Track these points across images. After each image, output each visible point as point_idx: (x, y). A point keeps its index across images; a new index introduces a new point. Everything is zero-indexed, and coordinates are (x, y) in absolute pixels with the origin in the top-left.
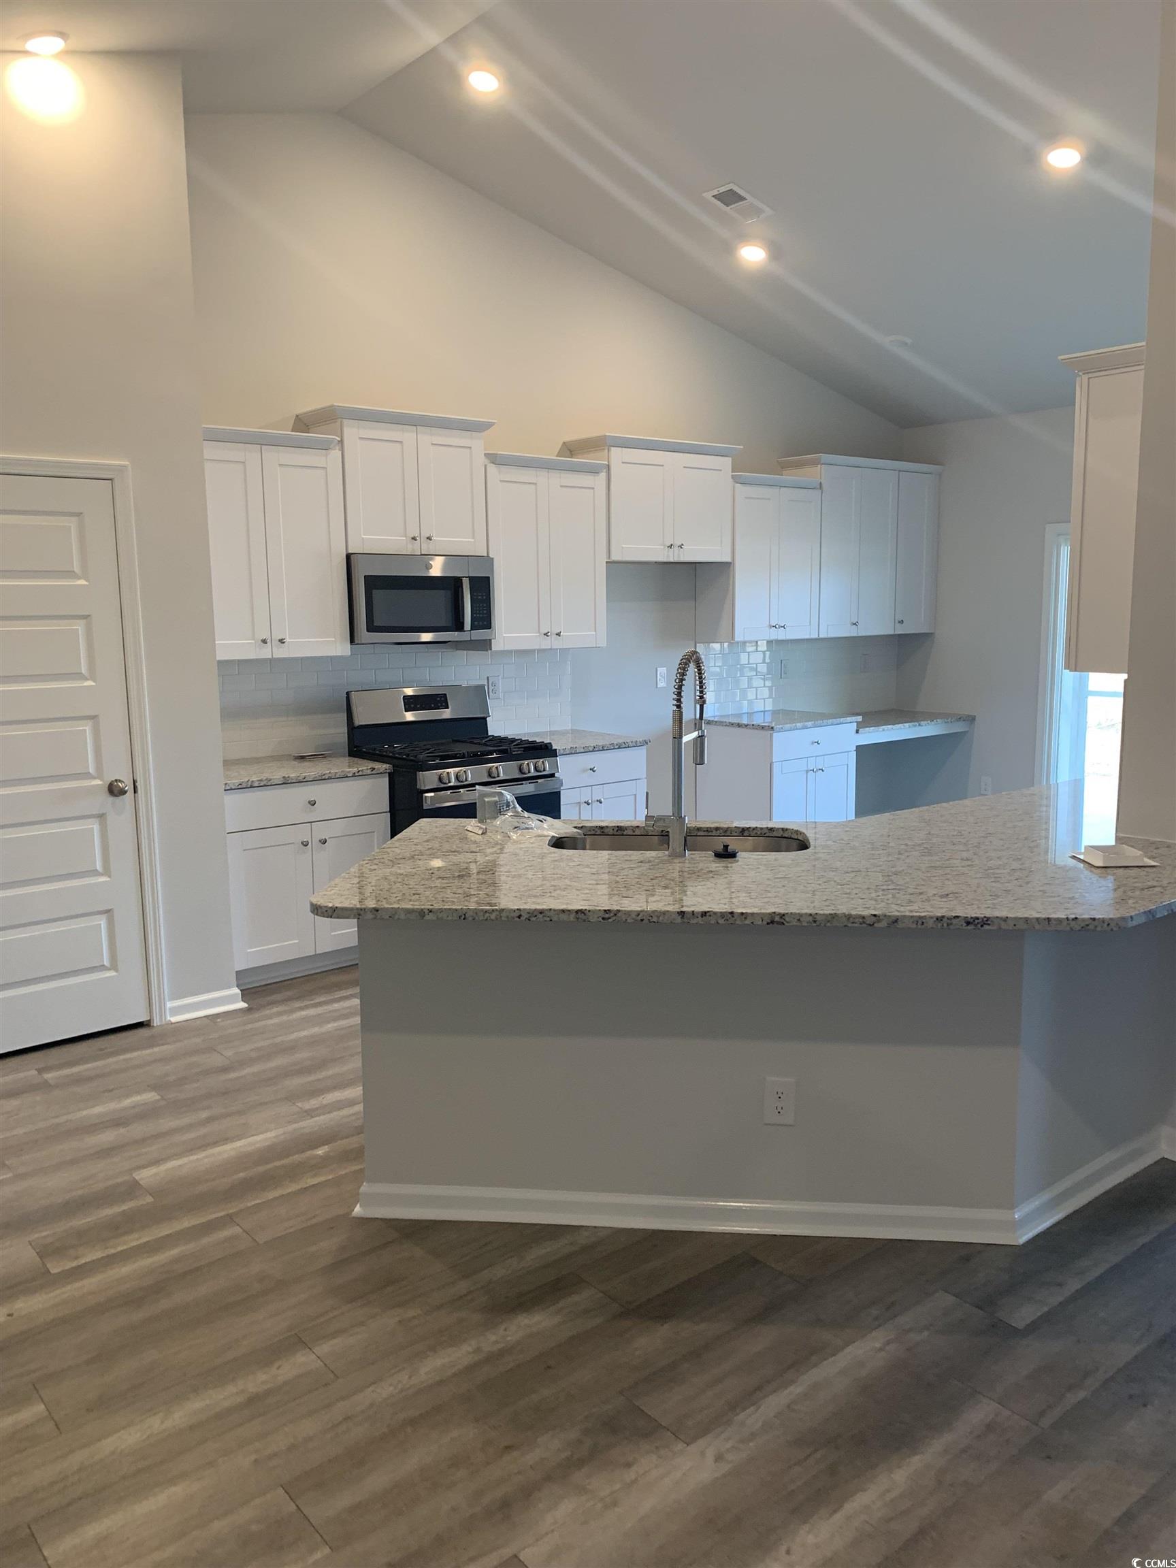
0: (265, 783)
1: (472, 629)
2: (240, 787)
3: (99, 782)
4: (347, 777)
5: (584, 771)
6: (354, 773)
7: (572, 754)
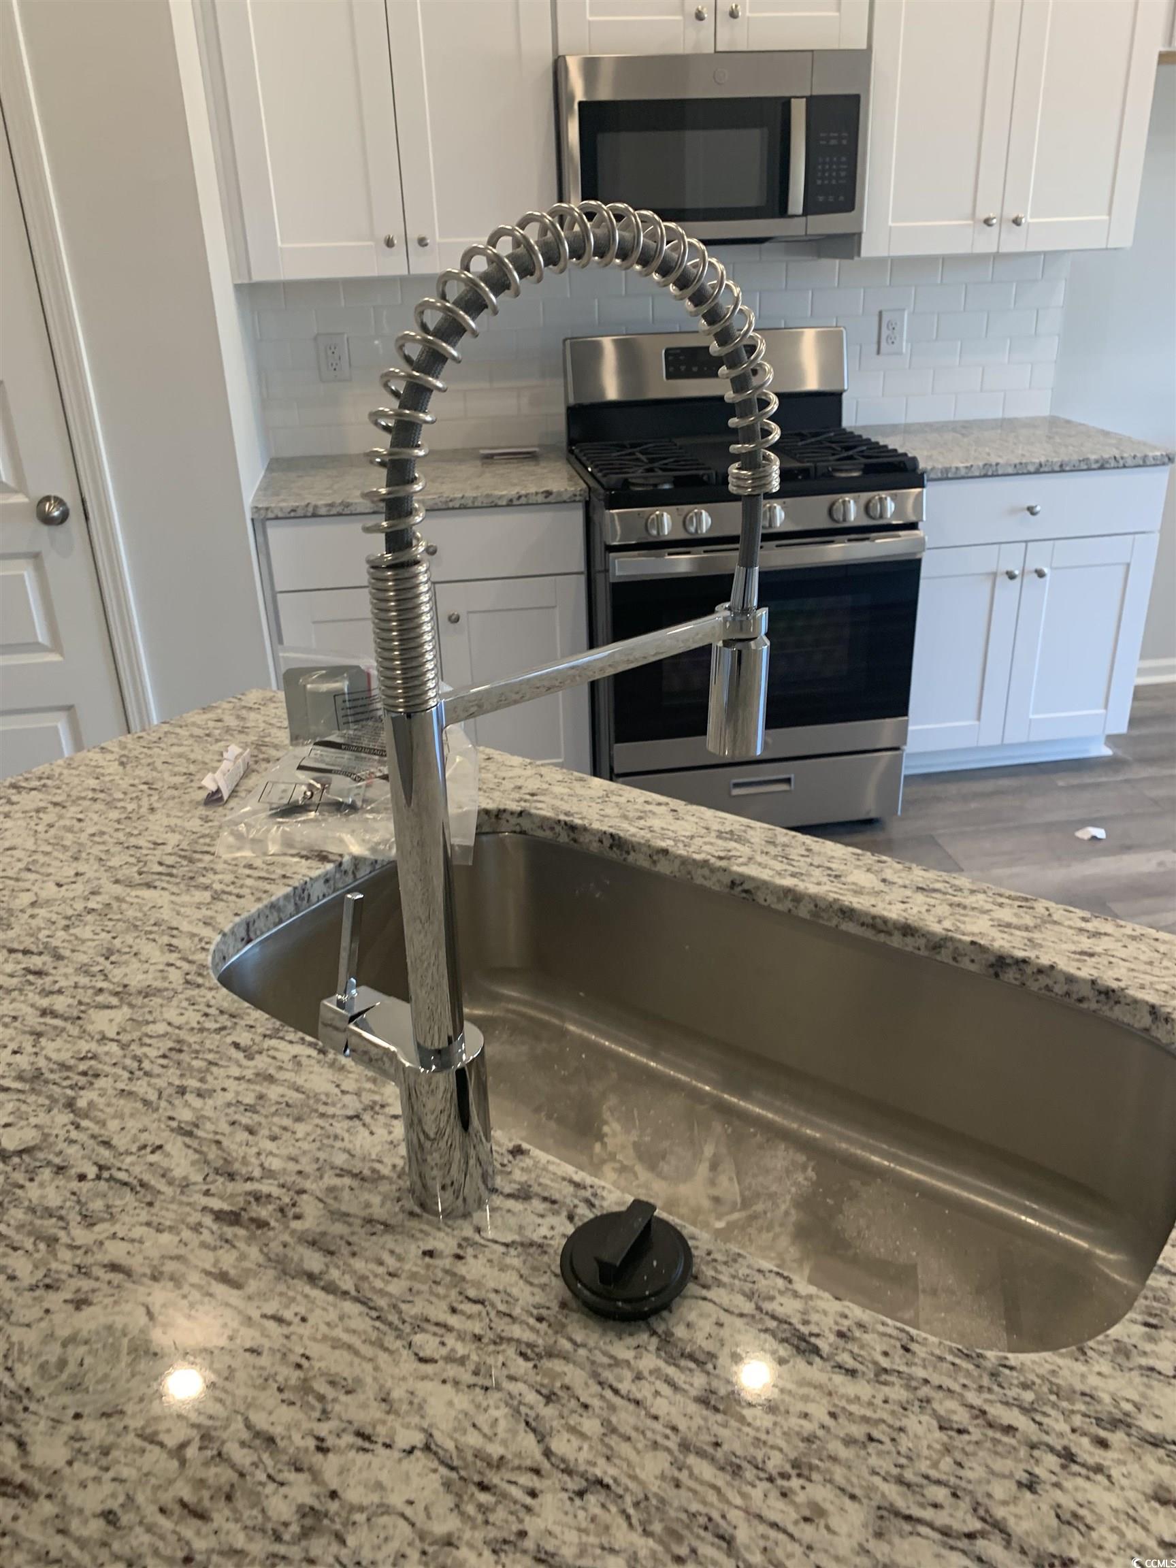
0: (339, 509)
1: (806, 212)
2: (292, 514)
3: (20, 499)
4: (496, 506)
5: (1014, 511)
6: (511, 500)
7: (986, 476)
